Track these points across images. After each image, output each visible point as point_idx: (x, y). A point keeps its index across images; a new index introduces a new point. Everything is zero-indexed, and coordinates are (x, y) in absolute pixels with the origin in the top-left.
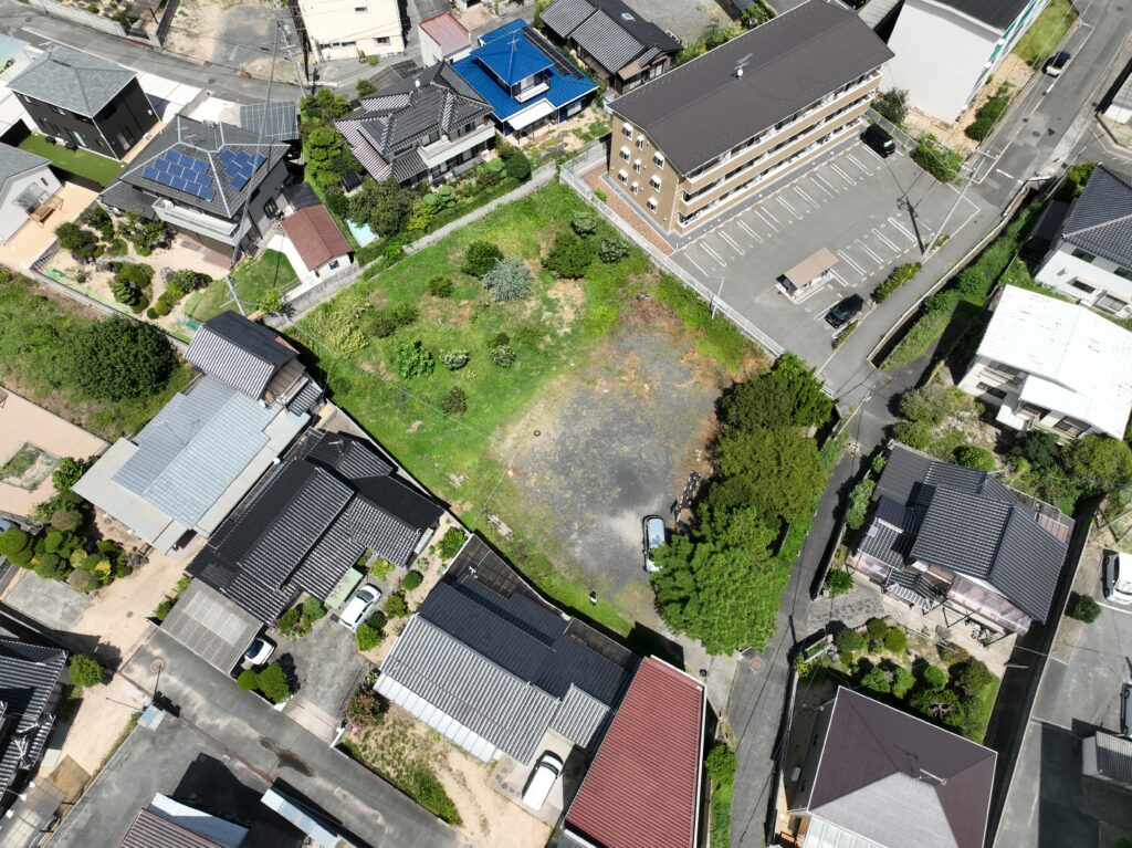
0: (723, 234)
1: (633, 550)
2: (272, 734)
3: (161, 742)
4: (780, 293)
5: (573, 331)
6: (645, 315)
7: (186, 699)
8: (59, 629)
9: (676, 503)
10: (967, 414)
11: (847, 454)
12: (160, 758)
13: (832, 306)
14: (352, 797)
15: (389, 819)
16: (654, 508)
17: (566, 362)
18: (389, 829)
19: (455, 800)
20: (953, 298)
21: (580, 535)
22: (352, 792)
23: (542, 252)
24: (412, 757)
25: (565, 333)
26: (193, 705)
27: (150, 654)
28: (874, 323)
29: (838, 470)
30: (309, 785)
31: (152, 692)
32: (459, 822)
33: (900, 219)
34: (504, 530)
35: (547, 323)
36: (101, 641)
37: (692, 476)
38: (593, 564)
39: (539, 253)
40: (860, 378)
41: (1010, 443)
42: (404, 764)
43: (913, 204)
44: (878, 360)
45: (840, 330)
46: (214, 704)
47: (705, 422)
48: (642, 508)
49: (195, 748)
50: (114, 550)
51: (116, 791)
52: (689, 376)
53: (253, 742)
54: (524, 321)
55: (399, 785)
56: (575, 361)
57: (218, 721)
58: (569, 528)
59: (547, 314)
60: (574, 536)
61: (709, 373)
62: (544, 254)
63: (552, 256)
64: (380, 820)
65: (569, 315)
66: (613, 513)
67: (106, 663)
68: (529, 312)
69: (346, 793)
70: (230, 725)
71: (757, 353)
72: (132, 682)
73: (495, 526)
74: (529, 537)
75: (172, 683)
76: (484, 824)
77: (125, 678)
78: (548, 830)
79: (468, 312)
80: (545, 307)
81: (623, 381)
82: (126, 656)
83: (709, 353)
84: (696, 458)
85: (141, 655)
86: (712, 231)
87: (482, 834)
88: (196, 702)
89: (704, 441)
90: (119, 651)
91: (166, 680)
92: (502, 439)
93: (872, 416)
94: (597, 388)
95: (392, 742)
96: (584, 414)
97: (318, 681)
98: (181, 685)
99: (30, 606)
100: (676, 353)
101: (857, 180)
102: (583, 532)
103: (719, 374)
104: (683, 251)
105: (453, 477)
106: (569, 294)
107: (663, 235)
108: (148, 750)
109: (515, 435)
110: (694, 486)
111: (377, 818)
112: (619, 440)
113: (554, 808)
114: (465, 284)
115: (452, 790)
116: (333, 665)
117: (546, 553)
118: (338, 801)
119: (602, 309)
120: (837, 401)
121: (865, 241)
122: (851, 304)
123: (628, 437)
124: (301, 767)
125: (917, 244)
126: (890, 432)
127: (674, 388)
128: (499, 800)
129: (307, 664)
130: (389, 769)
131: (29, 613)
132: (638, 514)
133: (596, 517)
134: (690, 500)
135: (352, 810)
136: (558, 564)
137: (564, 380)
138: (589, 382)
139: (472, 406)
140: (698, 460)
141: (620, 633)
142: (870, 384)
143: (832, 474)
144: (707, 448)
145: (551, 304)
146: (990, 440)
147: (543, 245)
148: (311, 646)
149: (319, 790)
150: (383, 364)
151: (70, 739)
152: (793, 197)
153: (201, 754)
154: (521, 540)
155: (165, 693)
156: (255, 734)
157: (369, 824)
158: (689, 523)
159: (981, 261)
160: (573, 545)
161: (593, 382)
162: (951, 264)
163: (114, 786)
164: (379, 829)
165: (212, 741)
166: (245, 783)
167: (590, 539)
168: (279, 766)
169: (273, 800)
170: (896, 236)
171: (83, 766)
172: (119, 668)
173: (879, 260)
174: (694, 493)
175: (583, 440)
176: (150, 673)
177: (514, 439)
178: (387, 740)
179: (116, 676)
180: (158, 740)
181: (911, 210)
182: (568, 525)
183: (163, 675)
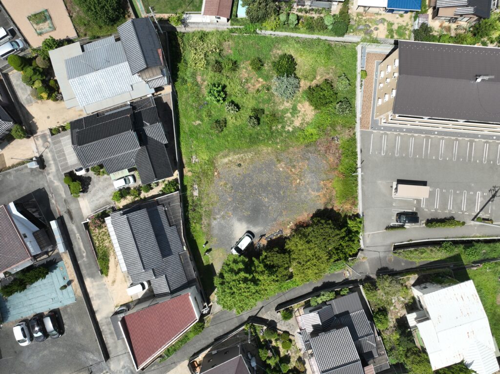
0: (399, 139)
1: (234, 239)
2: (69, 200)
3: (34, 173)
4: (392, 187)
5: (292, 132)
6: (328, 148)
7: (50, 165)
8: (22, 103)
9: (264, 235)
10: (403, 299)
11: (342, 273)
12: (31, 179)
13: (406, 211)
14: (81, 240)
15: (87, 256)
16: (255, 230)
17: (277, 143)
18: (85, 259)
19: (110, 268)
20: (456, 251)
21: (221, 217)
22: (81, 239)
23: (314, 81)
24: (107, 244)
25: (288, 130)
26: (51, 169)
27: (47, 139)
28: (415, 232)
29: (333, 275)
30: (72, 227)
31: (41, 154)
32: (107, 275)
33: (483, 196)
34: (196, 193)
35: (286, 119)
36: (34, 120)
37: (280, 230)
38: (215, 232)
39: (312, 81)
40: (382, 249)
41: (402, 324)
42: (103, 244)
43: (498, 194)
44: (396, 248)
45: (397, 224)
46: (57, 174)
47: (305, 214)
48: (251, 226)
49: (43, 184)
50: (55, 87)
51: (12, 178)
52: (318, 191)
53: (62, 198)
54: (277, 110)
55: (97, 249)
56: (281, 146)
57: (55, 181)
58: (219, 212)
59: (289, 115)
60: (218, 216)
61: (327, 196)
62: (314, 83)
63: (317, 86)
64: (84, 254)
65: (297, 123)
66: (239, 220)
67: (29, 130)
68: (283, 107)
69: (80, 237)
70: (58, 186)
71: (355, 204)
72: (36, 144)
73: (193, 189)
74: (202, 203)
75: (48, 156)
76: (114, 282)
77: (35, 141)
78: (131, 300)
79: (258, 86)
80: (291, 111)
81: (291, 171)
82: (39, 133)
83: (336, 186)
84: (288, 225)
85: (44, 136)
86: (395, 133)
87: (111, 284)
88: (52, 168)
89: (297, 221)
90: (38, 129)
91: (47, 153)
92: (225, 156)
93: (368, 267)
94: (279, 165)
95: (103, 235)
96: (264, 172)
97: (94, 195)
98: (50, 159)
99: (17, 85)
100: (324, 176)
101: (489, 161)
102: (223, 217)
103: (331, 200)
104: (372, 133)
105: (194, 157)
106: (307, 111)
107: (373, 117)
108: (28, 173)
109: (230, 159)
110: (277, 235)
111: (84, 253)
112: (267, 194)
113: (137, 296)
114: (269, 70)
115: (112, 264)
116: (102, 194)
117: (204, 214)
118: (76, 238)
119: (314, 131)
120: (362, 250)
121: (455, 193)
122: (413, 217)
123: (271, 196)
124: (71, 218)
125: (475, 214)
126: (368, 279)
127: (308, 191)
128: (123, 279)
129: (94, 186)
130: (97, 242)
131: (16, 88)
132: (248, 228)
133: (232, 216)
134: (271, 238)
135: (78, 244)
136: (205, 221)
137: (269, 151)
138: (278, 160)
139: (226, 131)
141: (204, 262)
142: (382, 255)
143: (329, 275)
144: (296, 225)
145: (294, 110)
146: (399, 314)
147: (318, 78)
148: (99, 181)
149: (72, 230)
150: (206, 83)
151: (6, 148)
152: (449, 146)
153: (44, 188)
154: (199, 202)
155: (44, 157)
156: (64, 196)
157: (80, 253)
158: (262, 246)
159: (492, 245)
160: (215, 219)
161: (279, 161)
162: (478, 235)
163: (12, 176)
164: (83, 257)
165: (49, 186)
166: (52, 209)
167: (222, 222)
168: (65, 212)
169: (54, 224)
170: (471, 202)
171: (6, 161)
172: (35, 135)
173: (450, 207)
174: (274, 237)
175: (254, 182)
176: (43, 146)
177: (229, 160)
178: (103, 233)
179: (32, 138)
180: (33, 172)
181: (494, 196)
182: (219, 211)
183: (47, 150)
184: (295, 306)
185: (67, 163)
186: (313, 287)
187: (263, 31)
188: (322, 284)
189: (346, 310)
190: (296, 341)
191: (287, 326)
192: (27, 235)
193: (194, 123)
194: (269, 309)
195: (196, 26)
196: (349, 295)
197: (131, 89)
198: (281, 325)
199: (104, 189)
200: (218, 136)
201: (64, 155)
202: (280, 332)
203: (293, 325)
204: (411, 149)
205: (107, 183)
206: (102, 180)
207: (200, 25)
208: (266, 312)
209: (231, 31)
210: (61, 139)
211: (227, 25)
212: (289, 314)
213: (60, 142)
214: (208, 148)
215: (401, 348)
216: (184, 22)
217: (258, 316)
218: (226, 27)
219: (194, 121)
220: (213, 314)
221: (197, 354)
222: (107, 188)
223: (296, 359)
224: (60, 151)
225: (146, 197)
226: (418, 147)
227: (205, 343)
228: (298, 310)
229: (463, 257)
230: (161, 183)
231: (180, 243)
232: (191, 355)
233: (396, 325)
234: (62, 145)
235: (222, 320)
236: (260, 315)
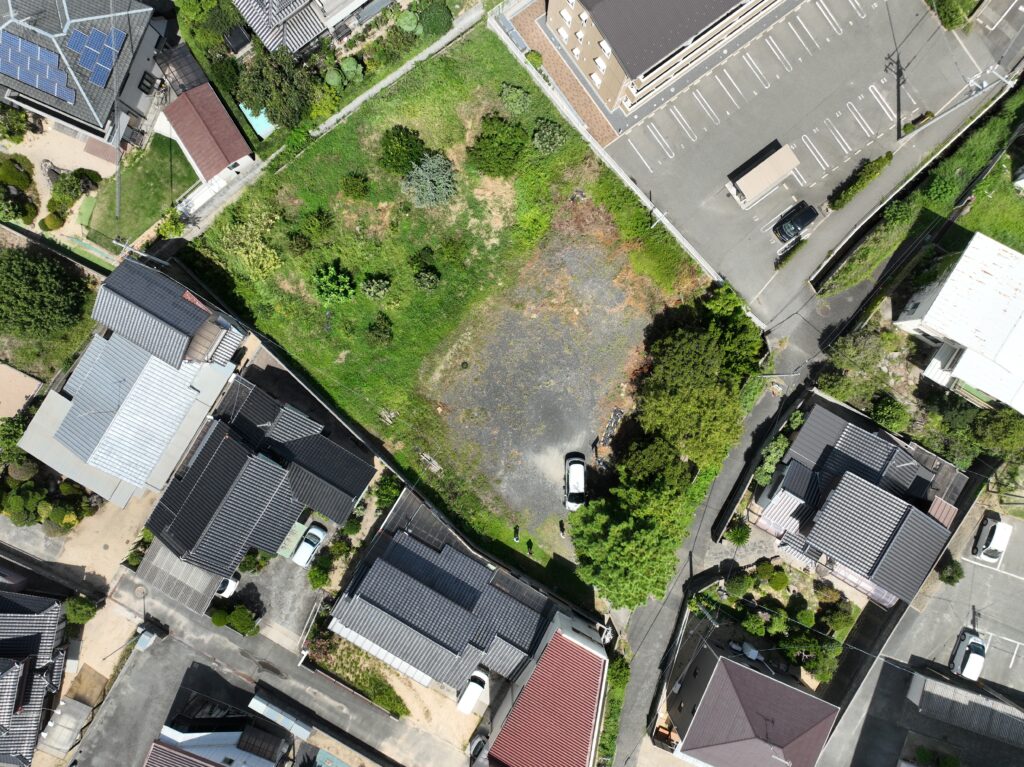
0: (676, 112)
1: (555, 486)
2: (249, 646)
3: (159, 653)
4: (729, 195)
5: (502, 242)
6: (579, 221)
7: (172, 619)
8: (46, 560)
9: (597, 440)
10: (896, 354)
11: (768, 393)
12: (161, 665)
13: (783, 213)
14: (321, 694)
15: (353, 710)
16: (576, 444)
17: (494, 282)
18: (352, 717)
19: (403, 697)
20: (915, 206)
21: (506, 471)
22: (320, 690)
23: (467, 135)
24: (367, 665)
25: (493, 245)
26: (179, 624)
27: (132, 582)
28: (825, 235)
29: (757, 409)
30: (289, 685)
31: (142, 613)
32: (408, 713)
33: (883, 88)
34: (435, 467)
35: (474, 232)
36: (87, 570)
37: (615, 411)
38: (517, 500)
39: (463, 137)
40: (798, 304)
41: (929, 393)
42: (360, 671)
43: (903, 64)
44: (818, 283)
45: (786, 245)
46: (196, 623)
47: (632, 352)
48: (565, 444)
49: (187, 657)
50: (76, 492)
51: (132, 689)
52: (620, 299)
53: (235, 653)
54: (449, 229)
55: (357, 686)
56: (504, 280)
57: (202, 637)
58: (495, 465)
59: (473, 221)
60: (501, 473)
61: (642, 295)
62: (470, 140)
63: (478, 139)
64: (345, 710)
65: (497, 222)
66: (538, 450)
67: (95, 594)
68: (454, 218)
69: (316, 691)
70: (212, 640)
71: (695, 271)
72: (122, 605)
73: (426, 464)
74: (458, 474)
75: (158, 607)
76: (427, 713)
77: (116, 601)
78: (477, 719)
79: (387, 217)
80: (471, 212)
81: (552, 305)
82: (112, 584)
83: (642, 268)
84: (620, 392)
85: (124, 583)
86: (662, 107)
87: (425, 721)
88: (180, 621)
89: (630, 375)
90: (104, 579)
91: (152, 604)
92: (430, 370)
93: (801, 351)
94: (525, 313)
95: (348, 656)
96: (512, 343)
97: (281, 605)
98: (165, 608)
99: (15, 539)
100: (610, 269)
101: (845, 25)
102: (509, 468)
103: (652, 296)
104: (626, 137)
105: (383, 413)
106: (496, 191)
107: (607, 113)
108: (149, 659)
109: (442, 367)
110: (616, 423)
111: (342, 708)
112: (546, 372)
113: (481, 703)
114: (384, 179)
115: (400, 689)
116: (292, 593)
117: (475, 489)
118: (310, 697)
119: (534, 213)
120: (769, 332)
121: (836, 120)
122: (803, 214)
123: (556, 371)
124: (276, 671)
125: (895, 125)
126: (816, 369)
127: (605, 313)
128: (438, 696)
129: (269, 592)
130: (348, 674)
131: (16, 545)
132: (562, 451)
133: (521, 454)
134: (611, 437)
135: (321, 703)
136: (486, 498)
137: (492, 304)
138: (517, 306)
139: (398, 332)
140: (622, 395)
141: (540, 562)
142: (805, 313)
143: (750, 415)
144: (632, 382)
145: (476, 207)
146: (911, 383)
147: (469, 124)
148: (269, 577)
149: (294, 689)
150: (302, 284)
151: (83, 651)
152: (764, 55)
153: (194, 662)
154: (452, 477)
155: (153, 615)
156: (235, 647)
157: (337, 713)
158: (608, 460)
159: (961, 150)
160: (499, 481)
161: (520, 305)
162: (927, 153)
163: (129, 685)
164: (345, 717)
165: (199, 653)
166: (234, 683)
167: (515, 476)
168: (259, 671)
169: (257, 705)
170: (873, 112)
171: (99, 671)
172: (109, 594)
173: (846, 148)
174: (616, 430)
175: (511, 372)
176: (136, 598)
177: (441, 371)
178: (345, 653)
179: (107, 601)
180: (156, 651)
181: (899, 73)
182: (495, 462)
183: (148, 599)
184: (739, 509)
185: (196, 593)
186: (742, 456)
187: (322, 127)
188: (751, 438)
189: (824, 447)
190: (787, 562)
191: (753, 550)
192: (230, 757)
193: (339, 361)
194: (703, 547)
195: (211, 208)
196: (808, 420)
197: (196, 392)
198: (742, 557)
199: (288, 584)
200: (392, 350)
201: (180, 584)
202: (750, 569)
203: (762, 542)
204: (709, 110)
205: (284, 570)
206: (273, 572)
207: (216, 202)
208: (703, 557)
209: (272, 169)
210: (154, 563)
211: (258, 165)
212: (740, 530)
213: (156, 569)
214: (392, 380)
215: (960, 433)
216: (186, 219)
217: (695, 573)
218: (258, 170)
219: (336, 358)
220: (623, 632)
221: (652, 714)
222: (292, 578)
223: (812, 590)
224: (169, 584)
225: (363, 538)
226: (716, 98)
227: (649, 687)
228: (749, 510)
229: (933, 208)
230: (367, 497)
231: (476, 566)
232: (645, 724)
233: (921, 402)
234: (163, 573)
235: (646, 628)
236: (697, 570)
